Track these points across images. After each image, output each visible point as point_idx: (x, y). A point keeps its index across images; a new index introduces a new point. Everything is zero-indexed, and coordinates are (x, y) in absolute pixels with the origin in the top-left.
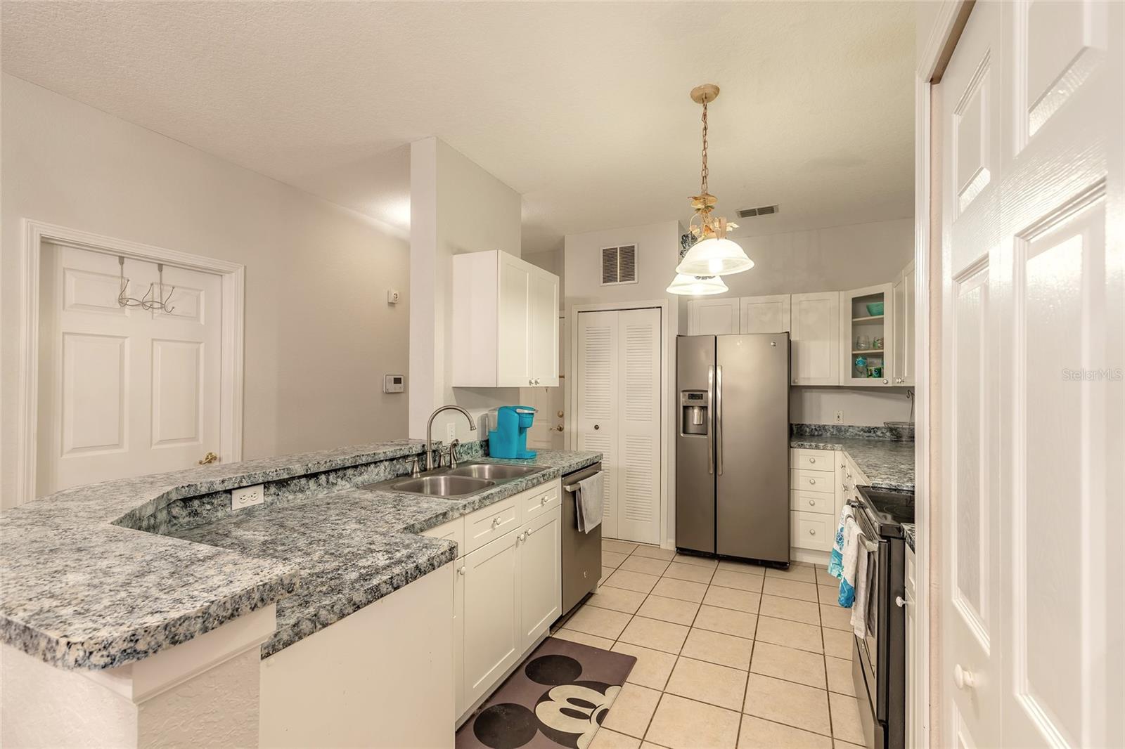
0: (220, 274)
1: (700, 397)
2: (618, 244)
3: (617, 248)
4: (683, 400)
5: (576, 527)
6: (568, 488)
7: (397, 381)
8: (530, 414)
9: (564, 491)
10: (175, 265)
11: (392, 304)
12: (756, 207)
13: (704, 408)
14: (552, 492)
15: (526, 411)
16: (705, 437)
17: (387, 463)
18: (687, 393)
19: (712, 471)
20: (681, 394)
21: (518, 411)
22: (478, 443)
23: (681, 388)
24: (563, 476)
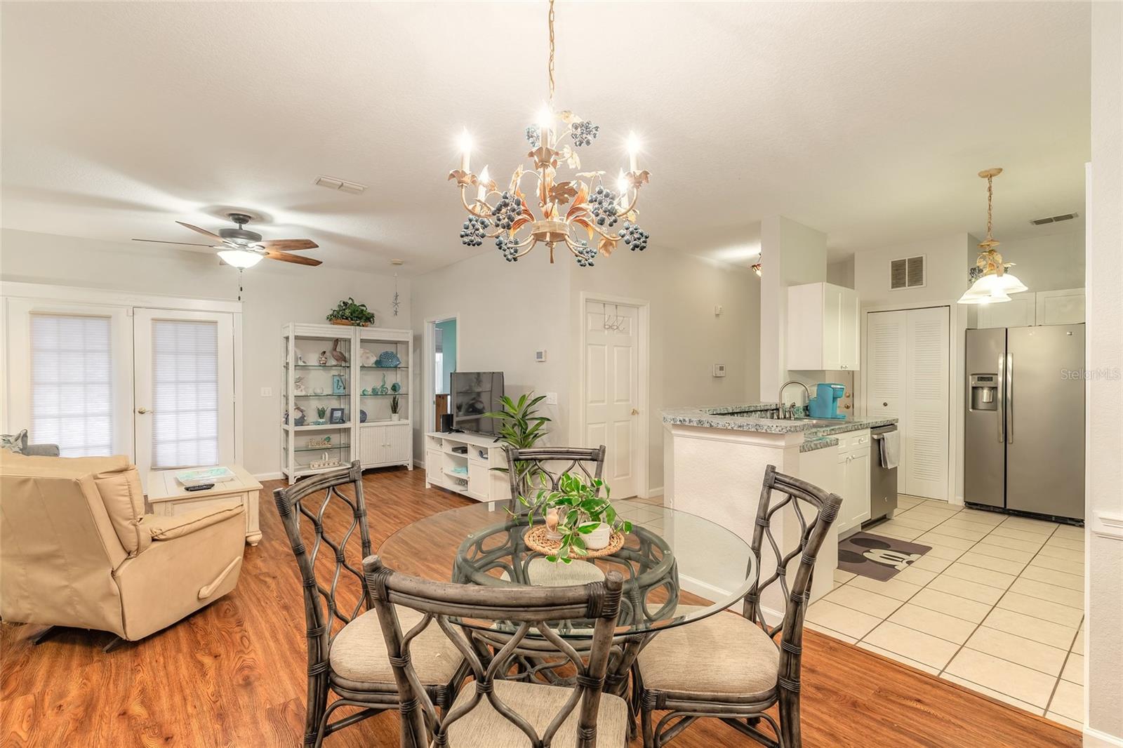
0: (637, 307)
1: (990, 379)
2: (906, 256)
3: (905, 260)
4: (972, 382)
5: (881, 465)
6: (875, 437)
7: (721, 368)
8: (841, 388)
9: (873, 439)
10: (624, 305)
11: (717, 315)
12: (1052, 217)
13: (994, 389)
14: (866, 437)
15: (839, 387)
16: (995, 412)
17: (759, 413)
18: (976, 377)
19: (1002, 439)
20: (970, 377)
21: (832, 386)
22: (802, 407)
23: (970, 371)
24: (872, 428)
